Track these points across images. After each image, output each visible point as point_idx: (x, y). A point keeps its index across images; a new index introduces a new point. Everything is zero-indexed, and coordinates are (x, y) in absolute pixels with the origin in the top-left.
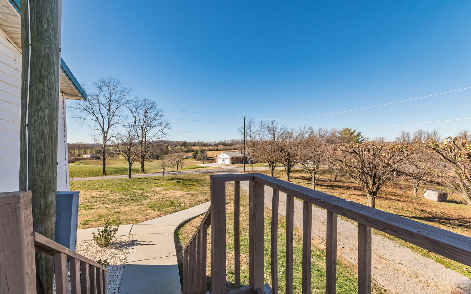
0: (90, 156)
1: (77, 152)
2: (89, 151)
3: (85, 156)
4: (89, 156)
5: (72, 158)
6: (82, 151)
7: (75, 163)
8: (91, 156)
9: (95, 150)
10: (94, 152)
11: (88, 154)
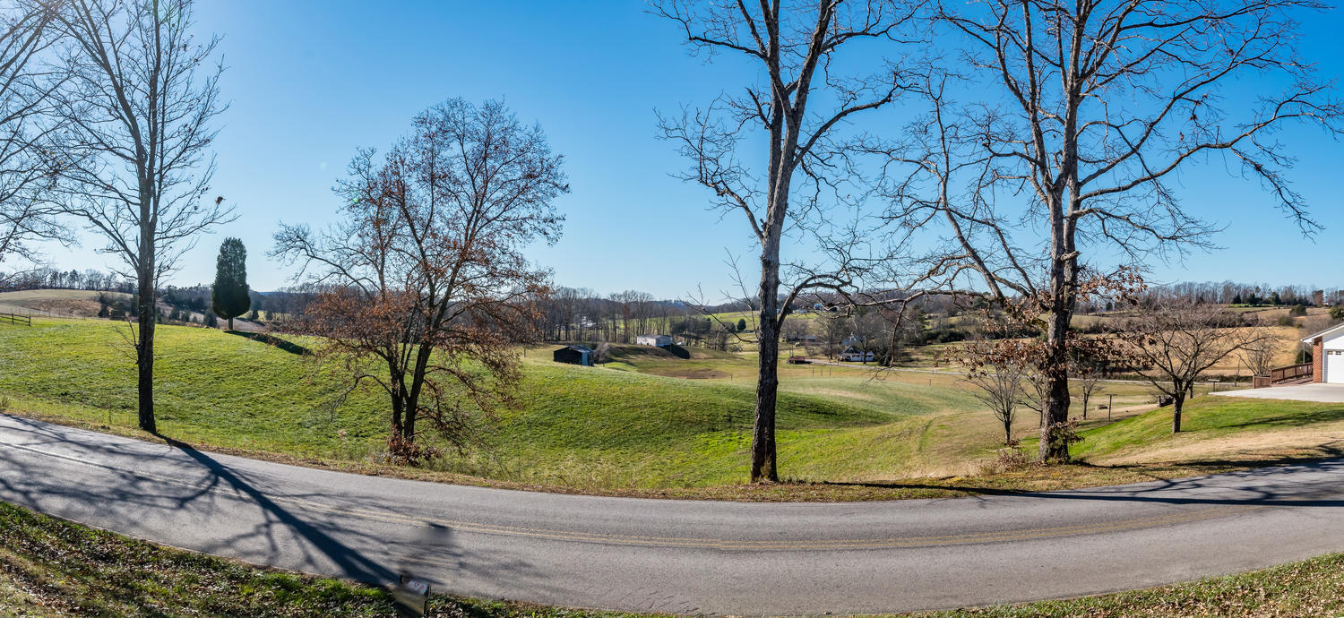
0: (655, 340)
1: (622, 326)
2: (652, 323)
3: (641, 341)
4: (652, 342)
5: (607, 344)
6: (635, 323)
7: (614, 364)
8: (658, 341)
9: (670, 319)
10: (668, 329)
11: (649, 335)
